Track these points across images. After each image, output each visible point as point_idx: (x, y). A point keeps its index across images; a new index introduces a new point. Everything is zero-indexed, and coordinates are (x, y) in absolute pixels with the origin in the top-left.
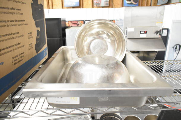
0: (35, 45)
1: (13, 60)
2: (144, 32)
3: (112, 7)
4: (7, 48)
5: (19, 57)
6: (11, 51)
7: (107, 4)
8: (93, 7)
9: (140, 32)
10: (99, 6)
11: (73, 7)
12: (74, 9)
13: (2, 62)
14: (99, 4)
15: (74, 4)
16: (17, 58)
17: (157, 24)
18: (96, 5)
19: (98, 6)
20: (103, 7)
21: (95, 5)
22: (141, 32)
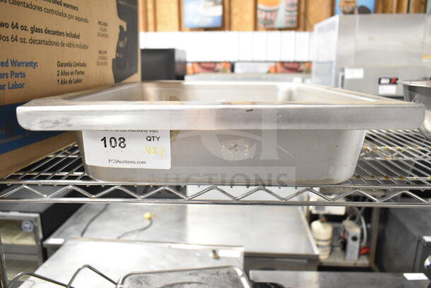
0: (113, 60)
1: (61, 69)
2: (391, 80)
3: (305, 30)
4: (47, 32)
5: (73, 69)
6: (57, 44)
7: (292, 22)
8: (256, 28)
9: (380, 80)
10: (271, 26)
11: (207, 29)
12: (208, 33)
13: (34, 61)
14: (271, 22)
15: (208, 22)
16: (68, 69)
17: (424, 60)
18: (265, 24)
19: (268, 26)
20: (281, 29)
21: (260, 25)
22: (383, 81)
